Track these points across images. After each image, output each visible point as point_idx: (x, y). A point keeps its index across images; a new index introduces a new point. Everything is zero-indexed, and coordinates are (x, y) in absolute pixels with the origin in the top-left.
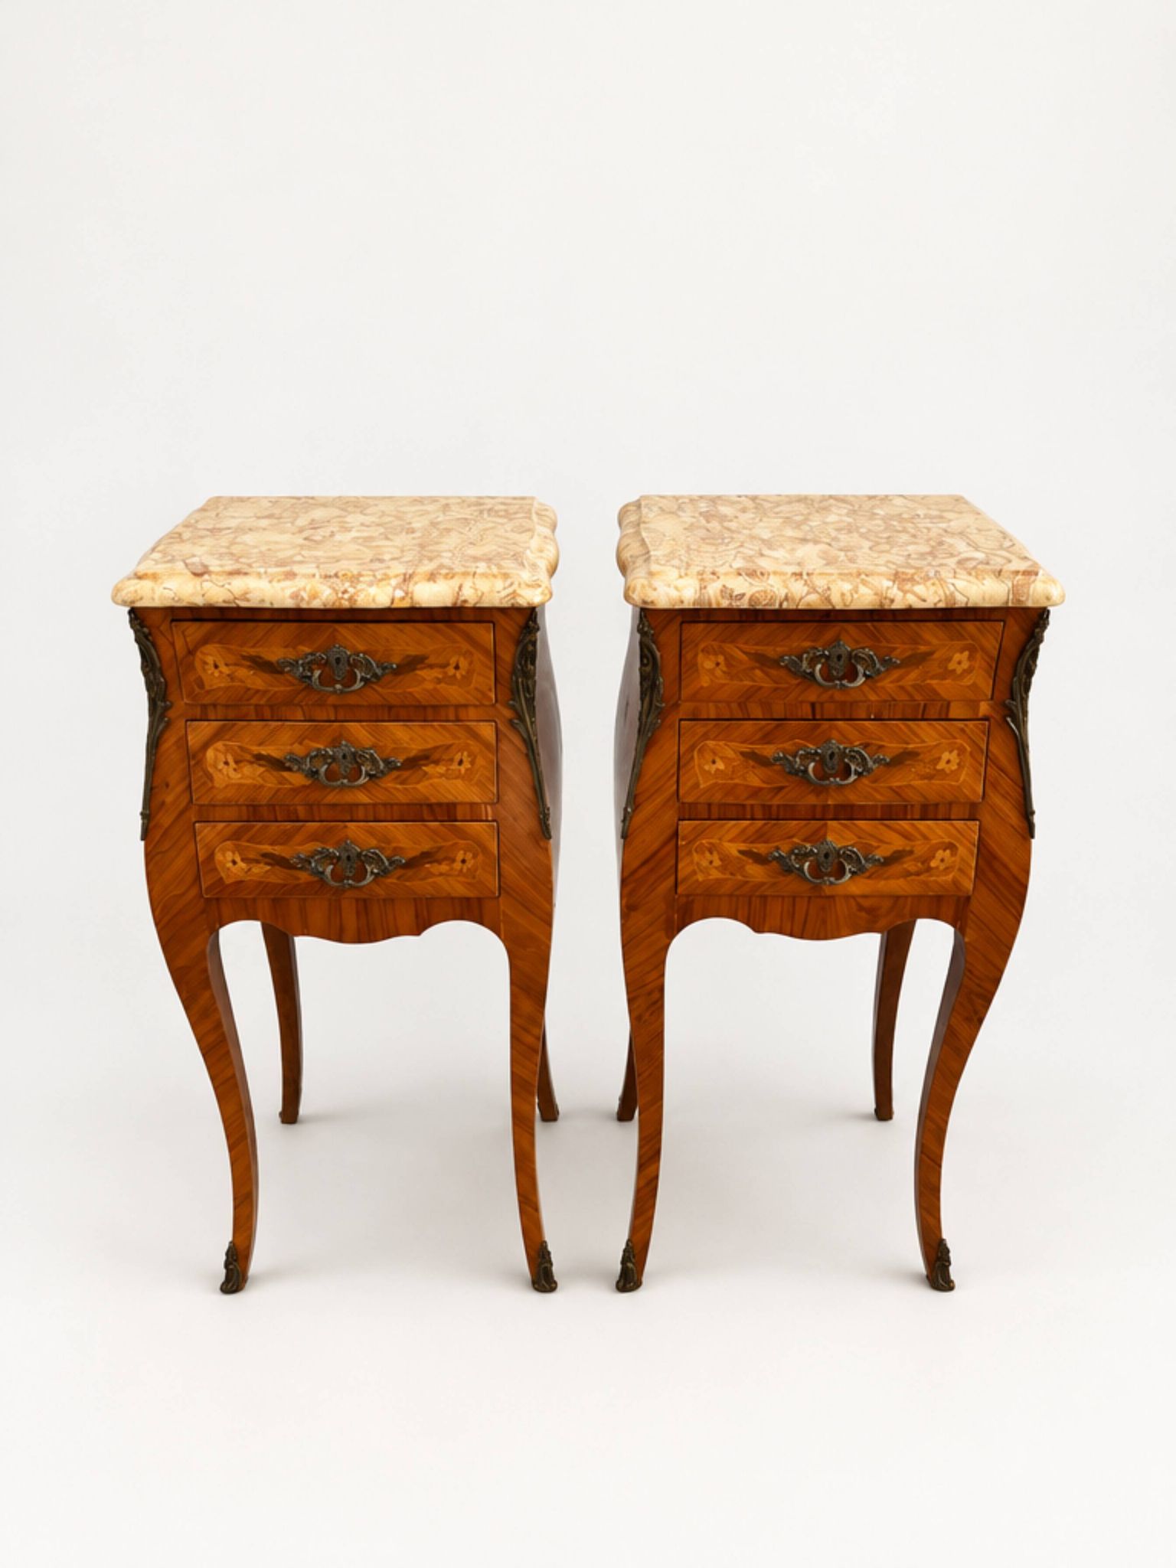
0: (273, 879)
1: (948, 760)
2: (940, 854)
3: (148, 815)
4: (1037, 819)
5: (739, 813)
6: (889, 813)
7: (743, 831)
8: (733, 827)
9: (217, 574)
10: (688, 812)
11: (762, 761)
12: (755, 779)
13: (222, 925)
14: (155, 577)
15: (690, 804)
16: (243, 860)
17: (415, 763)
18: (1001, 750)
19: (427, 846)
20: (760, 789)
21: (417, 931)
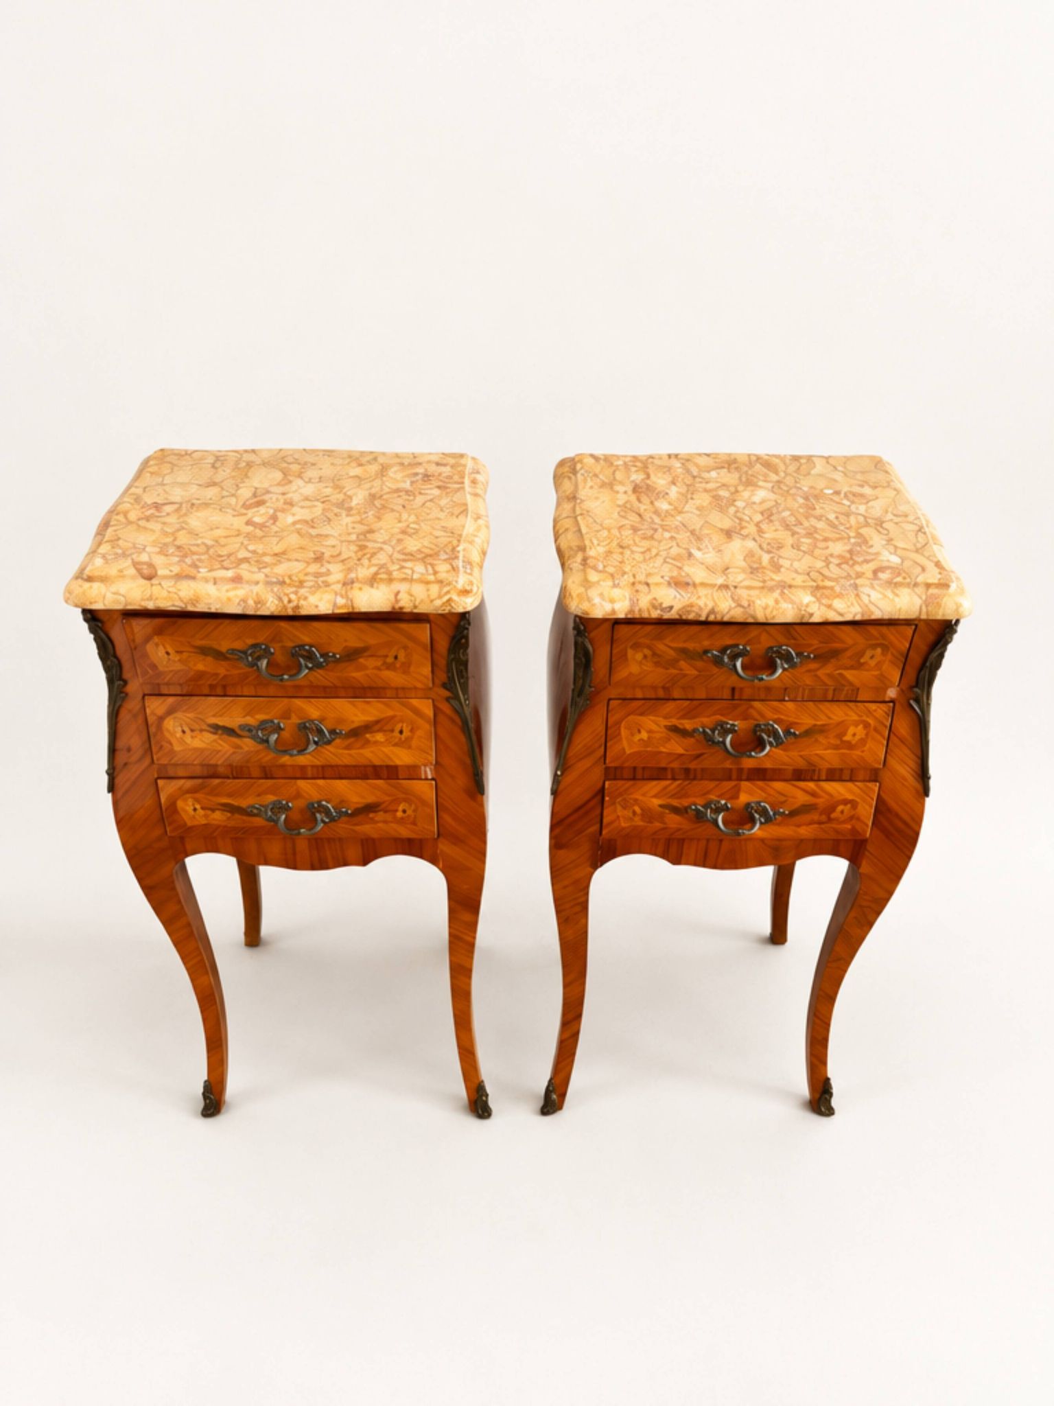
0: (232, 824)
1: (854, 733)
2: (840, 808)
3: (112, 773)
4: (932, 783)
5: (659, 774)
6: (799, 775)
7: (665, 788)
8: (655, 786)
9: (165, 577)
10: (613, 773)
11: (683, 733)
12: (677, 746)
13: (187, 855)
14: (103, 579)
15: (616, 768)
16: (203, 808)
17: (358, 733)
18: (904, 727)
19: (370, 799)
20: (682, 755)
21: (365, 862)
